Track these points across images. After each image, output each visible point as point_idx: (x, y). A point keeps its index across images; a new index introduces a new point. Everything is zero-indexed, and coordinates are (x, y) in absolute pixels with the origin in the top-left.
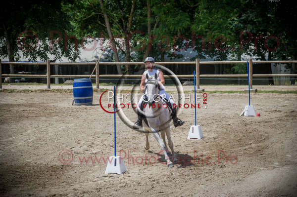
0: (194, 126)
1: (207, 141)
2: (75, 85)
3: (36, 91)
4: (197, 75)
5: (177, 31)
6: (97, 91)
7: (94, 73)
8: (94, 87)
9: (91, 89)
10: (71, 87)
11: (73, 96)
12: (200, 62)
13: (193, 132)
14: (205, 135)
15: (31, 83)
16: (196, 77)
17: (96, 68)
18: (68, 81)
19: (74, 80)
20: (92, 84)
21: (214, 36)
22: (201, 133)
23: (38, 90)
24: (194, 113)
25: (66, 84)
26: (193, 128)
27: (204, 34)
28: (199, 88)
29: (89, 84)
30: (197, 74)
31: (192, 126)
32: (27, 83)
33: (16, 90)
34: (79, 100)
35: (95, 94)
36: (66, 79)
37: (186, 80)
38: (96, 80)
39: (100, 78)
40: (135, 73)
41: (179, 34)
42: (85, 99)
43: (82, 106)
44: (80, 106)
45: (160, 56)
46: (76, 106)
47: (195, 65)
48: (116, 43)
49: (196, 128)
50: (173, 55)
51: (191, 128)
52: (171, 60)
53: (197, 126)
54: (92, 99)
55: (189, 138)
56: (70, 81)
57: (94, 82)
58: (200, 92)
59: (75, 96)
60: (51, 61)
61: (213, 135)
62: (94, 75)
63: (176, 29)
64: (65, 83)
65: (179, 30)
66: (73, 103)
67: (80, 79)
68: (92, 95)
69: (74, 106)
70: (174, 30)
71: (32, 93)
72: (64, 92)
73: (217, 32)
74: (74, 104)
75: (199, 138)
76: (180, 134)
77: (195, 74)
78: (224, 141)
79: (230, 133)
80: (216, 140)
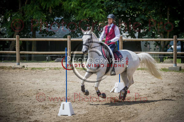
0: (64, 103)
1: (78, 118)
4: (68, 52)
5: (49, 8)
12: (72, 39)
13: (63, 109)
14: (75, 112)
16: (67, 54)
21: (86, 14)
22: (72, 109)
24: (65, 90)
26: (64, 105)
27: (76, 11)
30: (68, 51)
31: (63, 103)
37: (57, 57)
40: (5, 49)
41: (51, 11)
45: (31, 33)
47: (66, 42)
49: (67, 104)
50: (45, 31)
51: (62, 105)
52: (43, 36)
53: (68, 103)
55: (59, 115)
61: (84, 112)
63: (48, 6)
65: (51, 8)
70: (46, 6)
73: (89, 11)
75: (69, 115)
76: (51, 111)
77: (67, 51)
78: (94, 118)
79: (101, 110)
80: (86, 116)
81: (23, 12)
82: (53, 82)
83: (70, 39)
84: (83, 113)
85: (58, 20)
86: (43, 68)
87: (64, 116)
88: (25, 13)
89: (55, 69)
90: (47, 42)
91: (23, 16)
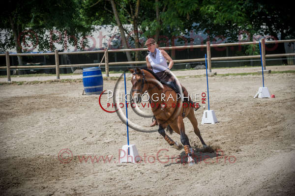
0: (207, 111)
1: (222, 126)
2: (85, 74)
3: (45, 82)
4: (208, 59)
5: (186, 14)
6: (107, 79)
7: (104, 61)
8: (104, 75)
9: (101, 77)
10: (81, 77)
11: (83, 85)
12: (211, 45)
13: (206, 117)
14: (219, 120)
15: (40, 74)
16: (207, 61)
17: (106, 56)
18: (77, 71)
19: (84, 69)
20: (102, 73)
21: (224, 18)
22: (215, 117)
23: (48, 81)
25: (75, 74)
26: (206, 113)
27: (214, 16)
28: (211, 71)
29: (99, 72)
30: (208, 57)
31: (205, 111)
32: (36, 75)
33: (25, 82)
34: (90, 89)
35: (105, 82)
36: (75, 69)
37: (197, 64)
38: (106, 69)
39: (109, 66)
41: (188, 18)
42: (95, 88)
43: (93, 95)
44: (91, 96)
46: (87, 96)
47: (205, 48)
48: (125, 30)
51: (204, 113)
53: (211, 111)
54: (102, 88)
55: (202, 123)
56: (80, 71)
57: (104, 70)
58: (212, 76)
59: (85, 85)
60: (59, 51)
61: (227, 119)
62: (103, 64)
63: (185, 12)
64: (74, 72)
65: (188, 14)
66: (83, 93)
67: (90, 68)
68: (102, 84)
69: (84, 96)
70: (183, 13)
71: (42, 84)
72: (74, 83)
73: (227, 15)
74: (85, 93)
75: (213, 123)
78: (239, 125)
79: (245, 116)
80: (230, 124)
81: (160, 21)
82: (194, 90)
83: (210, 45)
84: (227, 121)
85: (196, 26)
86: (184, 77)
87: (208, 125)
88: (163, 21)
89: (195, 77)
90: (186, 49)
91: (161, 24)
